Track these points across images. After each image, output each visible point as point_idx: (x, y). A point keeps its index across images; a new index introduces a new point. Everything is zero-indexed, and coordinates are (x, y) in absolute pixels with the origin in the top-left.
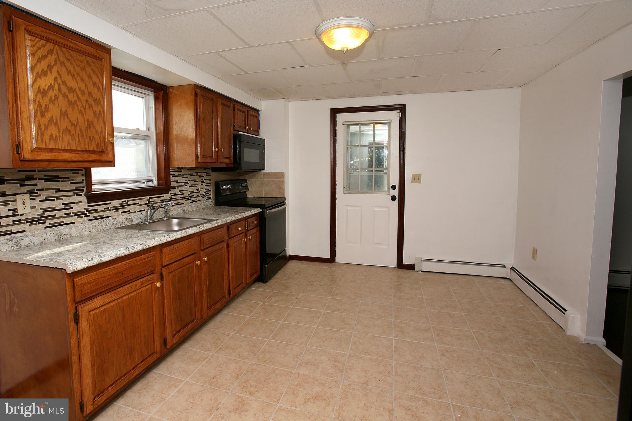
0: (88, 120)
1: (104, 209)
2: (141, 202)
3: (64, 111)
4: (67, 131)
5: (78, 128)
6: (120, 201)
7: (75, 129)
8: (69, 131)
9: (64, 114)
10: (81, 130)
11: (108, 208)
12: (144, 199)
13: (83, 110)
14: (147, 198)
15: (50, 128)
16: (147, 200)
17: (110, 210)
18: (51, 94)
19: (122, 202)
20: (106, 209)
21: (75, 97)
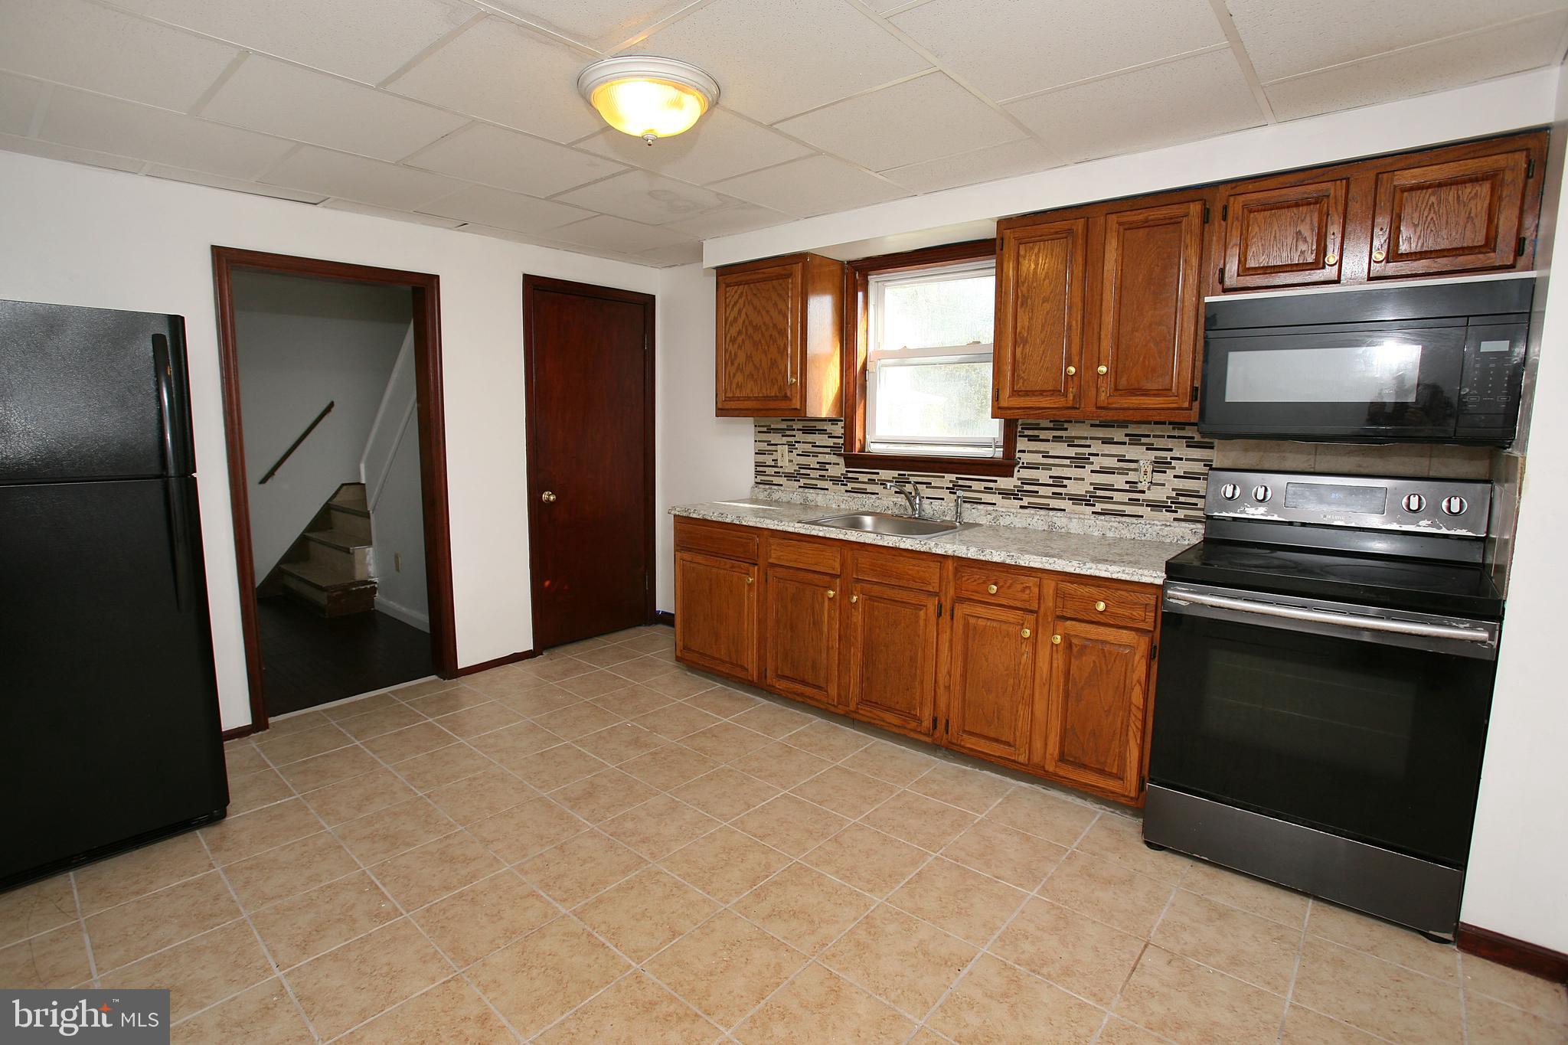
0: (771, 359)
1: (869, 480)
2: (935, 482)
3: (749, 354)
4: (751, 375)
5: (761, 371)
6: (895, 473)
7: (758, 372)
8: (753, 376)
9: (749, 358)
10: (764, 373)
11: (875, 480)
12: (944, 477)
13: (766, 348)
14: (953, 477)
15: (737, 377)
16: (951, 481)
17: (878, 484)
18: (740, 339)
19: (899, 475)
20: (871, 481)
21: (760, 336)
